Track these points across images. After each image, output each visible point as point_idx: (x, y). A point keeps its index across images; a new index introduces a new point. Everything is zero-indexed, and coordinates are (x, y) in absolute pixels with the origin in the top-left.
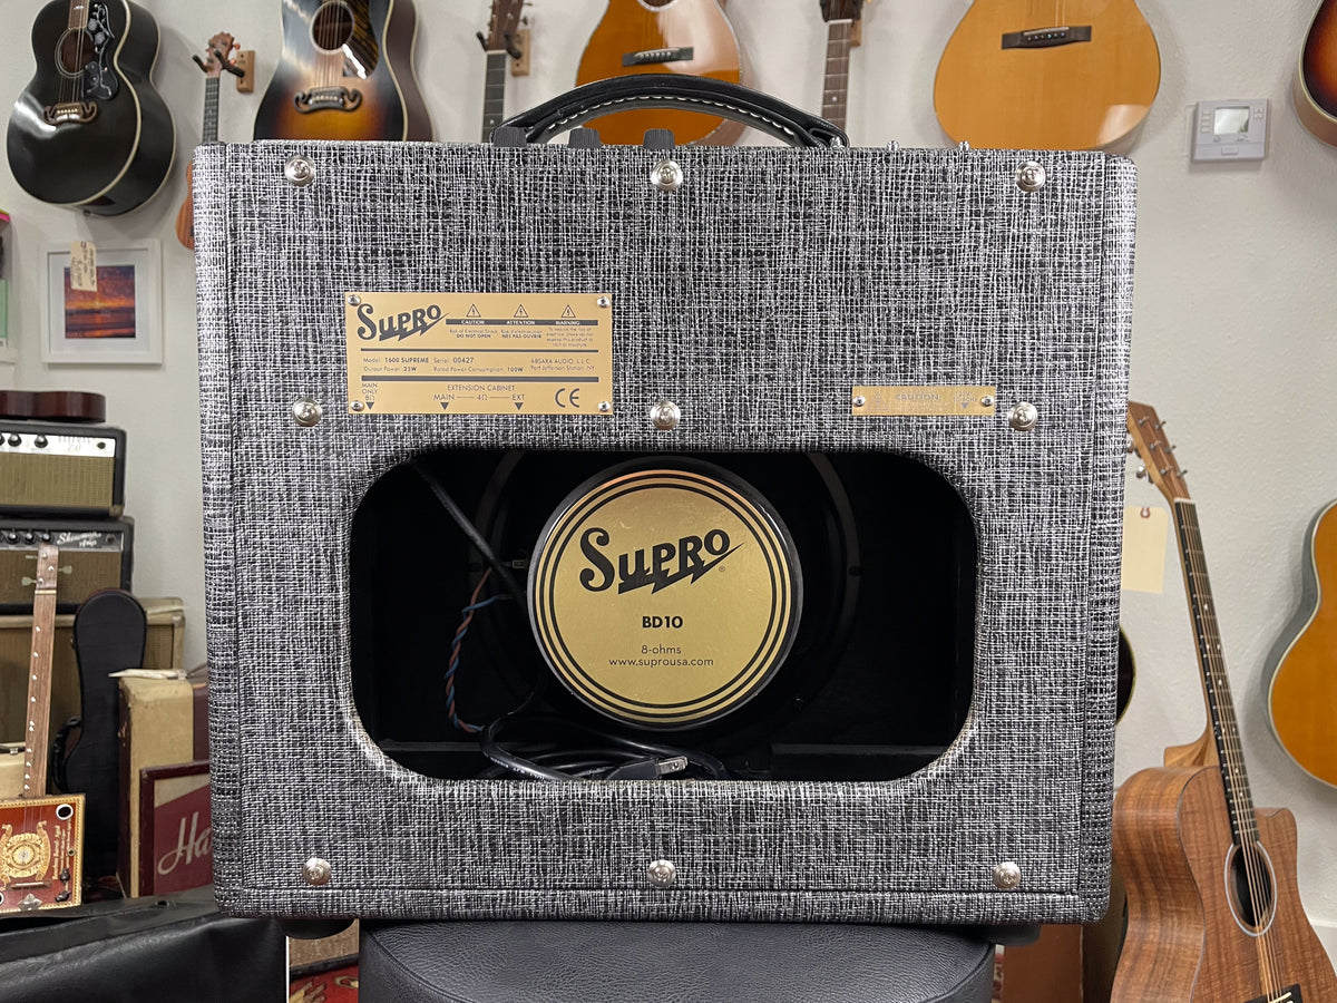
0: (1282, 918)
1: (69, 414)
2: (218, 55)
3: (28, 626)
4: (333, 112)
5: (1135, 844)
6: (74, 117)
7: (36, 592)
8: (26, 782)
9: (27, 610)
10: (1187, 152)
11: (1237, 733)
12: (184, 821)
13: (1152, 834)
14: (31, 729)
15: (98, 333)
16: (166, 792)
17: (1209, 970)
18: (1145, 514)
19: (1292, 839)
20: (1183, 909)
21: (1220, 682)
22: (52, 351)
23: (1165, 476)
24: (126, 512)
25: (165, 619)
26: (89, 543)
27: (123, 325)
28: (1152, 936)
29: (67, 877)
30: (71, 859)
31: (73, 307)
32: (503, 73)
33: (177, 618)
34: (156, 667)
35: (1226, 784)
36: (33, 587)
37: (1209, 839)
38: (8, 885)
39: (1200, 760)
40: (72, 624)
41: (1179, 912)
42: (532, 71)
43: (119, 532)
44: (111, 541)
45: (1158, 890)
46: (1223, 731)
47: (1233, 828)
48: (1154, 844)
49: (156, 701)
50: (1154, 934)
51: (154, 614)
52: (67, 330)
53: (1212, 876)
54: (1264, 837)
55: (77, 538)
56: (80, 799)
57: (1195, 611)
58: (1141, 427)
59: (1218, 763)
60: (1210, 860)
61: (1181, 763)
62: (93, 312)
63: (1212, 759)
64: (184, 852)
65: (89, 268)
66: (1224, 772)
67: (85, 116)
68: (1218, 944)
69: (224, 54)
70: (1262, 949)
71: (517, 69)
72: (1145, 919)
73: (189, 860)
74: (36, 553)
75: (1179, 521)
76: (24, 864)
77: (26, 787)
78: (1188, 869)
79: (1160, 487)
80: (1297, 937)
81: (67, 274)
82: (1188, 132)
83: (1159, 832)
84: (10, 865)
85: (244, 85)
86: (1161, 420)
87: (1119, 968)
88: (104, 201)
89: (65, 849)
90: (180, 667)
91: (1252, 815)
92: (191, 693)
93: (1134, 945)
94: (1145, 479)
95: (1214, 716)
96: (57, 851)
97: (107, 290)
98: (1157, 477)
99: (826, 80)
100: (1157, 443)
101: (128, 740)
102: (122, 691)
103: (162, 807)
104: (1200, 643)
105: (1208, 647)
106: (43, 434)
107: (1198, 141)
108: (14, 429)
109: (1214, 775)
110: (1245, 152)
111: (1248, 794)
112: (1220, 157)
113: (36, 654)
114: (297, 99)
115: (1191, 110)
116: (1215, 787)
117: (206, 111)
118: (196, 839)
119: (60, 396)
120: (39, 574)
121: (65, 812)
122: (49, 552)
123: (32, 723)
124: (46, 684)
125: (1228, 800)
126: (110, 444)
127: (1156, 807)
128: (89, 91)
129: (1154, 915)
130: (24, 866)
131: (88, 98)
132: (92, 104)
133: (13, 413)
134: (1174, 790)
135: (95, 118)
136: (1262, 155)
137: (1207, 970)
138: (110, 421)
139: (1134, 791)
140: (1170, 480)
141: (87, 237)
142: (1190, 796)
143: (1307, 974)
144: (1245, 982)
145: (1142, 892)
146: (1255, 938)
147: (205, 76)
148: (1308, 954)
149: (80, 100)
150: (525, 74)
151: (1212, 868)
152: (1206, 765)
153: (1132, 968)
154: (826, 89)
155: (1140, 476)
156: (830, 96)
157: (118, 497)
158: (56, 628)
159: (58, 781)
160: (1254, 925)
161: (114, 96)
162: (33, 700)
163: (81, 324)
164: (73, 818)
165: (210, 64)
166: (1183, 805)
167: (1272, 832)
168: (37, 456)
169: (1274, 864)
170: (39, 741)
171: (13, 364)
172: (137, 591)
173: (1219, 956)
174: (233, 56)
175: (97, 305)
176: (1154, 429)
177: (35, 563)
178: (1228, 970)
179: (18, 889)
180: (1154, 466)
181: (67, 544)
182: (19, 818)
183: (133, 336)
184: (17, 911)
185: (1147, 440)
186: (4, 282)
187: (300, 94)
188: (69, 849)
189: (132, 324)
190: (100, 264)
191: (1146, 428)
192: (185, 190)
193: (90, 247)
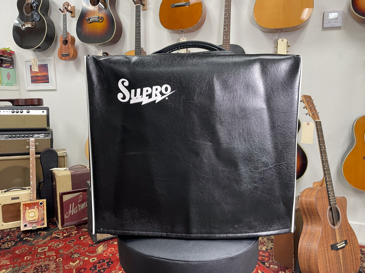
0: (342, 224)
1: (34, 104)
2: (66, 8)
3: (29, 158)
4: (96, 23)
5: (305, 206)
6: (30, 26)
7: (30, 150)
8: (31, 197)
9: (28, 154)
10: (321, 25)
11: (331, 178)
12: (71, 205)
13: (309, 204)
14: (32, 184)
15: (40, 82)
16: (66, 198)
18: (308, 124)
19: (345, 204)
21: (327, 166)
22: (28, 87)
23: (313, 114)
24: (51, 128)
25: (62, 155)
26: (42, 137)
27: (45, 79)
28: (309, 229)
29: (43, 219)
30: (44, 215)
31: (32, 75)
32: (140, 10)
33: (65, 154)
34: (61, 167)
35: (328, 191)
36: (29, 148)
37: (323, 205)
38: (29, 222)
39: (321, 185)
40: (39, 157)
41: (316, 223)
42: (147, 9)
43: (49, 134)
44: (47, 136)
45: (310, 217)
46: (327, 178)
47: (330, 202)
48: (309, 207)
49: (62, 176)
50: (309, 228)
51: (59, 153)
52: (31, 81)
53: (324, 214)
54: (338, 204)
55: (39, 135)
56: (45, 200)
57: (320, 148)
59: (326, 186)
60: (324, 210)
61: (317, 186)
62: (38, 76)
63: (325, 185)
64: (71, 212)
65: (36, 65)
66: (327, 188)
67: (32, 26)
68: (325, 231)
69: (67, 8)
70: (337, 231)
71: (143, 9)
72: (308, 224)
73: (72, 214)
74: (29, 140)
75: (317, 126)
76: (32, 217)
77: (31, 198)
78: (317, 212)
79: (312, 117)
80: (346, 228)
81: (31, 66)
82: (322, 19)
83: (311, 204)
84: (29, 217)
85: (73, 15)
86: (313, 99)
87: (301, 236)
88: (39, 48)
89: (42, 213)
90: (67, 167)
91: (335, 198)
92: (70, 173)
93: (305, 231)
94: (308, 115)
95: (325, 174)
96: (40, 213)
97: (41, 71)
98: (311, 114)
99: (225, 9)
100: (311, 106)
101: (56, 185)
102: (53, 173)
103: (65, 202)
104: (322, 156)
105: (324, 157)
106: (28, 110)
107: (324, 23)
108: (21, 109)
109: (325, 189)
110: (337, 25)
111: (334, 193)
112: (330, 26)
113: (31, 165)
115: (323, 13)
116: (325, 192)
117: (63, 23)
118: (74, 209)
119: (32, 100)
120: (30, 145)
121: (41, 204)
122: (32, 139)
123: (32, 182)
124: (34, 172)
125: (328, 195)
126: (45, 111)
127: (310, 198)
128: (33, 19)
129: (310, 223)
131: (33, 21)
132: (34, 23)
133: (20, 104)
134: (315, 193)
135: (35, 26)
136: (341, 25)
137: (322, 237)
138: (45, 105)
139: (305, 193)
140: (314, 114)
141: (35, 57)
142: (318, 195)
143: (349, 237)
144: (332, 239)
145: (307, 218)
146: (335, 229)
147: (62, 14)
148: (349, 232)
149: (31, 21)
151: (324, 212)
152: (323, 187)
153: (304, 236)
154: (225, 12)
155: (307, 114)
156: (226, 14)
157: (48, 125)
158: (36, 158)
159: (39, 196)
160: (335, 225)
161: (40, 20)
162: (31, 176)
163: (35, 79)
164: (43, 205)
165: (64, 10)
166: (317, 197)
167: (340, 203)
168: (28, 115)
169: (340, 210)
170: (34, 186)
171: (18, 90)
172: (55, 148)
173: (326, 233)
174: (69, 8)
175: (39, 74)
176: (310, 102)
177: (29, 142)
178: (328, 237)
179: (31, 223)
180: (310, 112)
181: (37, 137)
182: (30, 206)
183: (48, 82)
184: (31, 228)
185: (309, 105)
186: (14, 69)
187: (87, 18)
188: (43, 213)
189: (48, 79)
190: (39, 64)
191: (308, 102)
192: (59, 44)
193: (36, 60)
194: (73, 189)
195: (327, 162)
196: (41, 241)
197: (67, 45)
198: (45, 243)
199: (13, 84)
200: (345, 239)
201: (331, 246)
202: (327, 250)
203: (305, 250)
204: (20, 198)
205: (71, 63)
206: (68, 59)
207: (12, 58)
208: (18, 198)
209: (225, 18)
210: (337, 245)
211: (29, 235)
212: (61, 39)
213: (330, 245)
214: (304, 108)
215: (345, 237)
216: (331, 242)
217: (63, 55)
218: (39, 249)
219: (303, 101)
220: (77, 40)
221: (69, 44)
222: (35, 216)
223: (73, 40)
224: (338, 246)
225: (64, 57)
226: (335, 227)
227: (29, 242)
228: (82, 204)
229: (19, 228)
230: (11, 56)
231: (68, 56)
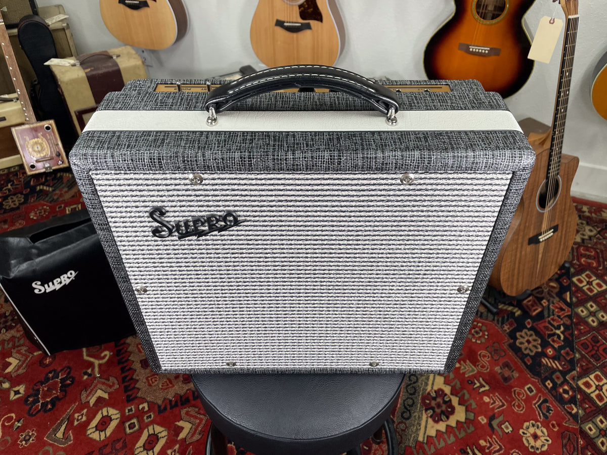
14: (19, 93)
18: (552, 22)
23: (568, 1)
29: (59, 154)
30: (58, 146)
33: (65, 25)
35: (550, 156)
38: (36, 160)
39: (543, 143)
40: (17, 32)
47: (548, 174)
49: (70, 80)
51: (53, 23)
53: (532, 195)
54: (561, 173)
56: (52, 122)
57: (561, 78)
59: (549, 147)
60: (533, 188)
63: (548, 144)
68: (527, 219)
70: (546, 216)
75: (567, 29)
76: (39, 151)
77: (27, 119)
79: (563, 7)
80: (563, 207)
90: (75, 56)
91: (559, 166)
92: (84, 75)
96: (51, 144)
98: (564, 1)
102: (53, 74)
104: (559, 93)
105: (562, 94)
109: (546, 153)
113: (7, 57)
116: (545, 159)
121: (48, 128)
123: (18, 90)
125: (549, 163)
143: (563, 220)
144: (534, 229)
146: (544, 213)
148: (566, 212)
151: (532, 192)
155: (554, 1)
162: (14, 79)
164: (52, 130)
167: (566, 169)
170: (25, 97)
184: (44, 170)
194: (97, 102)
195: (565, 103)
196: (66, 192)
200: (556, 225)
202: (522, 245)
204: (6, 118)
208: (3, 119)
211: (43, 180)
213: (528, 239)
215: (556, 221)
216: (531, 234)
218: (67, 208)
222: (43, 150)
224: (540, 239)
226: (544, 210)
227: (47, 195)
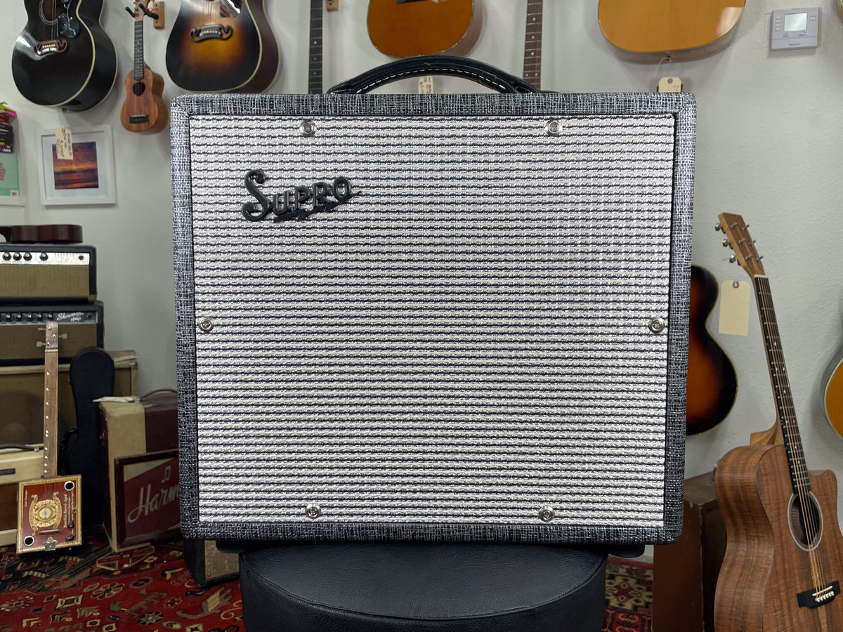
0: (827, 540)
1: (60, 239)
2: (141, 6)
3: (42, 371)
4: (215, 41)
5: (730, 494)
6: (53, 49)
7: (46, 351)
8: (45, 468)
9: (41, 362)
10: (766, 44)
11: (796, 423)
12: (142, 489)
13: (740, 488)
14: (47, 435)
15: (75, 185)
16: (131, 472)
17: (777, 573)
18: (736, 285)
19: (834, 490)
20: (761, 535)
21: (785, 392)
22: (48, 198)
23: (748, 261)
24: (98, 299)
25: (125, 364)
26: (76, 319)
27: (90, 179)
28: (741, 552)
29: (73, 526)
30: (75, 515)
31: (59, 169)
32: (321, 11)
33: (133, 364)
34: (121, 395)
35: (789, 456)
36: (44, 348)
37: (777, 491)
38: (37, 532)
39: (772, 441)
40: (69, 370)
41: (758, 537)
42: (340, 8)
43: (94, 312)
44: (90, 318)
45: (745, 523)
46: (787, 422)
47: (793, 483)
48: (742, 495)
49: (122, 416)
50: (743, 550)
51: (119, 361)
52: (56, 184)
53: (779, 514)
54: (815, 488)
55: (69, 316)
56: (78, 478)
57: (768, 347)
58: (733, 229)
59: (783, 443)
60: (778, 504)
61: (760, 442)
62: (72, 172)
63: (780, 440)
64: (144, 509)
65: (68, 145)
66: (787, 448)
67: (60, 49)
68: (783, 557)
69: (145, 5)
70: (812, 559)
71: (330, 7)
72: (737, 541)
73: (146, 513)
74: (45, 327)
75: (757, 290)
77: (45, 471)
78: (763, 510)
79: (744, 268)
80: (837, 552)
81: (54, 148)
82: (767, 29)
83: (744, 487)
84: (37, 520)
85: (158, 24)
86: (746, 224)
87: (721, 572)
88: (75, 102)
89: (71, 509)
90: (136, 395)
91: (806, 475)
92: (143, 411)
93: (730, 557)
94: (736, 263)
95: (780, 413)
96: (66, 510)
97: (80, 158)
98: (743, 261)
99: (528, 7)
100: (743, 239)
101: (106, 440)
102: (101, 411)
103: (129, 481)
104: (772, 367)
105: (776, 369)
106: (45, 252)
107: (774, 37)
108: (27, 249)
109: (780, 451)
110: (805, 43)
111: (803, 462)
112: (788, 46)
113: (47, 389)
114: (192, 33)
115: (770, 15)
116: (782, 459)
117: (135, 43)
118: (150, 501)
119: (54, 227)
120: (47, 340)
121: (69, 486)
122: (52, 325)
123: (47, 432)
124: (54, 407)
125: (790, 466)
126: (87, 256)
127: (743, 471)
128: (62, 33)
129: (743, 539)
130: (46, 520)
131: (62, 37)
132: (64, 41)
133: (25, 239)
134: (755, 459)
135: (67, 50)
136: (816, 45)
137: (775, 572)
138: (86, 242)
139: (729, 461)
140: (750, 259)
141: (66, 125)
142: (764, 464)
144: (801, 580)
145: (735, 524)
146: (808, 552)
147: (134, 20)
149: (56, 38)
150: (335, 10)
151: (779, 508)
152: (776, 444)
153: (729, 572)
154: (528, 13)
155: (732, 261)
157: (93, 289)
158: (59, 373)
159: (64, 469)
160: (807, 544)
161: (78, 35)
162: (47, 417)
163: (64, 180)
164: (75, 490)
165: (137, 12)
166: (759, 471)
167: (820, 486)
168: (42, 266)
169: (821, 506)
170: (52, 443)
171: (23, 206)
172: (108, 348)
173: (784, 564)
174: (150, 6)
175: (74, 167)
176: (741, 230)
177: (44, 333)
178: (790, 573)
179: (43, 534)
180: (741, 254)
181: (63, 320)
182: (42, 491)
183: (96, 186)
184: (43, 548)
185: (737, 238)
186: (14, 155)
187: (194, 30)
188: (73, 509)
189: (96, 179)
190: (75, 142)
191: (736, 230)
192: (125, 93)
193: (68, 131)
194: (148, 450)
195: (784, 380)
196: (66, 580)
197: (142, 96)
198: (74, 585)
199: (12, 191)
200: (834, 580)
201: (799, 595)
202: (789, 606)
203: (732, 607)
204: (17, 471)
205: (154, 138)
206: (146, 130)
207: (10, 128)
208: (12, 471)
209: (528, 29)
210: (814, 595)
211: (37, 564)
212: (128, 80)
213: (795, 596)
214: (725, 245)
215: (833, 575)
216: (798, 587)
217: (133, 120)
218: (60, 600)
219: (722, 229)
220: (169, 84)
221: (148, 93)
222: (52, 518)
223: (159, 82)
224: (815, 597)
225: (134, 126)
226: (807, 548)
227: (37, 583)
228: (171, 488)
229: (13, 547)
230: (8, 122)
231: (144, 122)
